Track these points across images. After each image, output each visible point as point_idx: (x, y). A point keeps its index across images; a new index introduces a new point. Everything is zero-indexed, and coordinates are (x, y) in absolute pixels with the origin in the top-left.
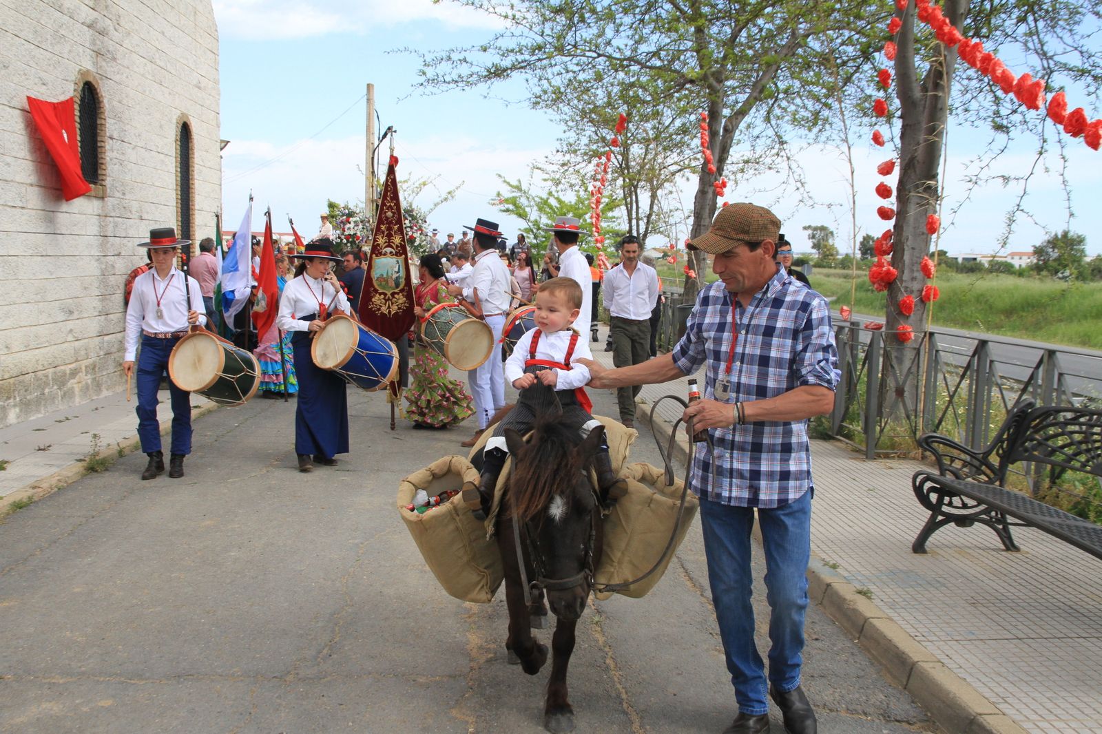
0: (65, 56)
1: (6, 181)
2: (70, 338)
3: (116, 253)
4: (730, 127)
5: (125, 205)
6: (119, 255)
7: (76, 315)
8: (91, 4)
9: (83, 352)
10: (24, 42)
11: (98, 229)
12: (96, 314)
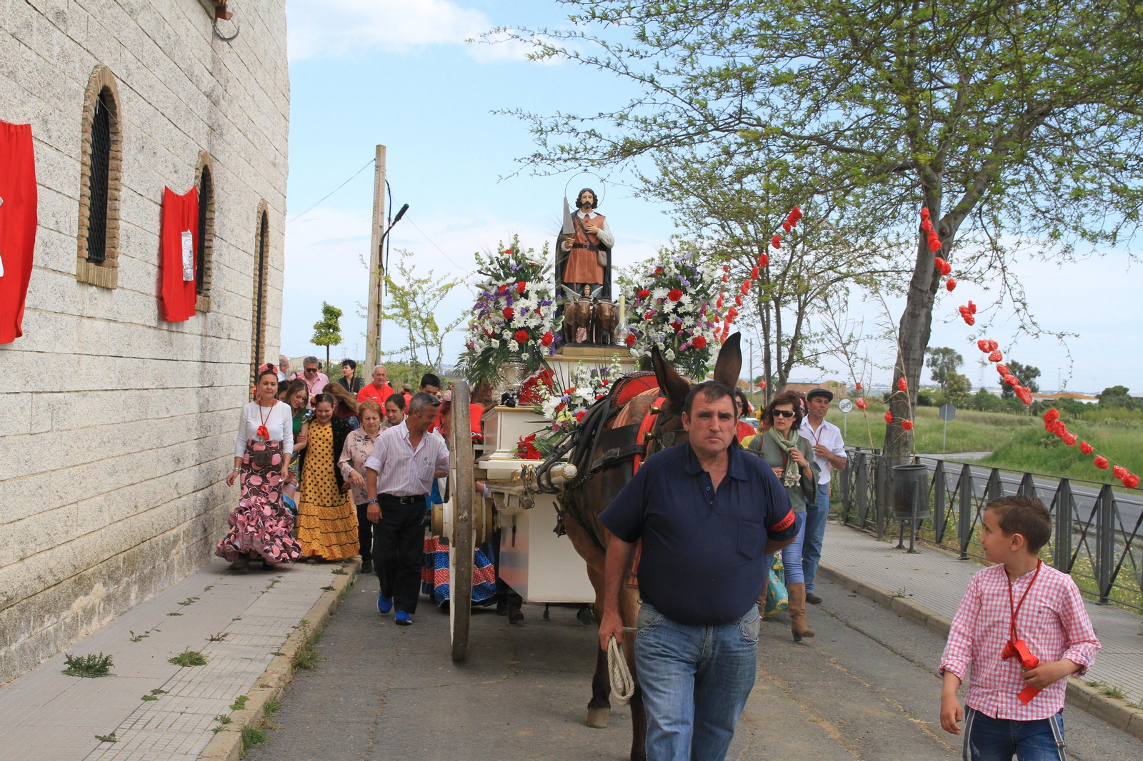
0: (191, 135)
1: (146, 294)
2: (175, 496)
3: (210, 383)
4: (948, 230)
5: (220, 321)
6: (211, 386)
7: (181, 466)
8: (210, 67)
9: (182, 514)
10: (168, 121)
11: (200, 352)
12: (193, 463)
